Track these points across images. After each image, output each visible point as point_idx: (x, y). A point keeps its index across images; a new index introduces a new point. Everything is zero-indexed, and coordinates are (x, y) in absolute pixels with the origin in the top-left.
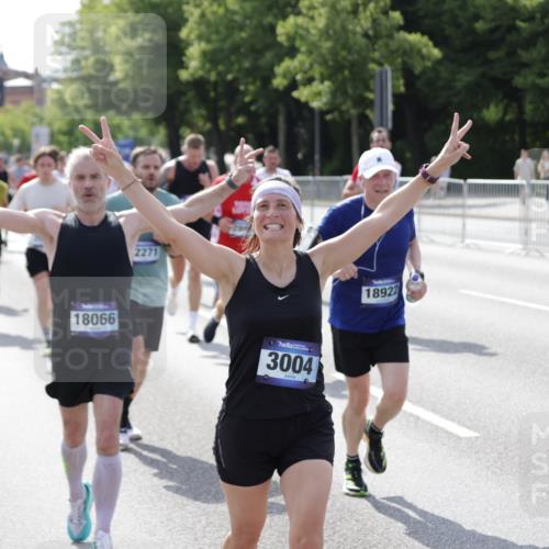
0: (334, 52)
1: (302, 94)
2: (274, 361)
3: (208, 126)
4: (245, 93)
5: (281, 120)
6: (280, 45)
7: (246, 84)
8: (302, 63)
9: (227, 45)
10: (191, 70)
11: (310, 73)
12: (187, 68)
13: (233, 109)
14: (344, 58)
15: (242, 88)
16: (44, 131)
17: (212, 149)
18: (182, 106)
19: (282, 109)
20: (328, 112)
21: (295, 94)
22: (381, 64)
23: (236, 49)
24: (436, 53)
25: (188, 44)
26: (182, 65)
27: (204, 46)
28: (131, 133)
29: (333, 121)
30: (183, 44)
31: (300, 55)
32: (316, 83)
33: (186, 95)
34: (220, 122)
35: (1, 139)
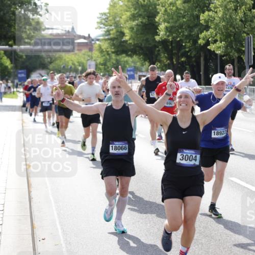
0: (226, 27)
1: (212, 47)
2: (182, 157)
3: (168, 61)
4: (185, 47)
5: (202, 59)
6: (201, 24)
7: (186, 42)
8: (211, 33)
9: (177, 24)
10: (160, 36)
11: (215, 38)
13: (180, 54)
14: (231, 31)
15: (184, 44)
16: (93, 63)
18: (156, 53)
19: (202, 54)
20: (223, 56)
21: (209, 47)
22: (248, 34)
23: (181, 26)
25: (160, 24)
26: (157, 34)
27: (166, 24)
28: (133, 65)
30: (157, 24)
31: (210, 30)
32: (218, 42)
33: (158, 47)
34: (174, 60)
35: (73, 66)
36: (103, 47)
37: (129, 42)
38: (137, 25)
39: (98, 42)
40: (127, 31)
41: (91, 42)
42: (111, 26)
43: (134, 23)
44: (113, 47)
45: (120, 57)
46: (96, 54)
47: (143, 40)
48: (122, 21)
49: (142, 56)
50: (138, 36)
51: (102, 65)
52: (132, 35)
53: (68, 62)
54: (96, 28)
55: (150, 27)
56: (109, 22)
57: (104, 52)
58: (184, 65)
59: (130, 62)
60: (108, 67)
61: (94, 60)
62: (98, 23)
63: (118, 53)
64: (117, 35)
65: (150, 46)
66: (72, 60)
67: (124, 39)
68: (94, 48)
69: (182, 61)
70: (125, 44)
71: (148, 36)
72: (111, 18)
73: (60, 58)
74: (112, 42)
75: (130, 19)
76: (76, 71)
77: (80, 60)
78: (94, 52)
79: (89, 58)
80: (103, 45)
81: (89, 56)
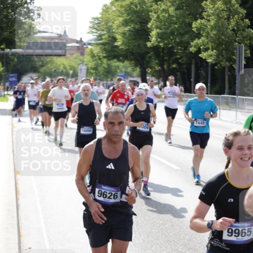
0: (218, 36)
1: (203, 55)
3: (159, 68)
4: (176, 53)
5: (193, 67)
6: (193, 31)
8: (203, 41)
9: (169, 31)
10: (152, 43)
11: (207, 46)
12: (151, 41)
13: (171, 62)
14: (223, 40)
15: (175, 51)
16: (84, 68)
17: (161, 79)
18: (148, 59)
19: (193, 61)
21: (200, 55)
22: (239, 43)
23: (172, 33)
25: (152, 30)
26: (148, 40)
27: (158, 30)
28: (124, 70)
29: (218, 69)
30: (149, 30)
31: (202, 38)
32: (210, 51)
33: (150, 53)
34: (165, 66)
35: (64, 70)
36: (94, 52)
37: (120, 47)
38: (129, 31)
39: (89, 47)
40: (118, 37)
41: (82, 46)
42: (103, 30)
43: (126, 29)
44: (104, 52)
45: (112, 61)
46: (87, 58)
47: (135, 46)
48: (115, 26)
49: (133, 62)
50: (130, 42)
51: (93, 70)
52: (124, 41)
53: (59, 66)
54: (88, 33)
55: (142, 33)
56: (102, 27)
57: (95, 56)
58: (175, 71)
59: (121, 67)
60: (99, 72)
61: (86, 65)
62: (90, 27)
63: (110, 58)
64: (109, 41)
65: (142, 52)
66: (63, 64)
67: (115, 44)
68: (86, 53)
69: (173, 68)
70: (116, 49)
71: (140, 42)
72: (103, 23)
73: (52, 62)
74: (104, 47)
75: (123, 24)
76: (67, 75)
77: (71, 65)
78: (85, 56)
79: (80, 62)
80: (95, 50)
81: (80, 60)
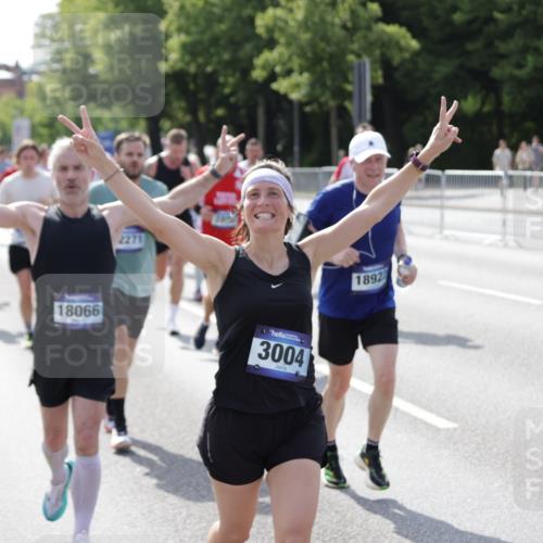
0: (313, 44)
1: (281, 86)
2: (266, 350)
3: (188, 118)
4: (224, 85)
5: (261, 112)
6: (258, 36)
7: (226, 76)
8: (281, 55)
9: (206, 37)
10: (171, 62)
11: (289, 65)
12: (166, 60)
13: (212, 101)
14: (323, 50)
15: (221, 79)
16: (25, 124)
19: (261, 101)
20: (307, 104)
21: (275, 86)
22: (359, 56)
23: (215, 41)
24: (414, 44)
25: (168, 37)
27: (183, 38)
28: (111, 126)
29: (313, 113)
30: (164, 37)
31: (278, 47)
34: (201, 115)
41: (20, 78)
51: (45, 128)
59: (105, 121)
69: (218, 117)
78: (26, 98)
81: (16, 108)
